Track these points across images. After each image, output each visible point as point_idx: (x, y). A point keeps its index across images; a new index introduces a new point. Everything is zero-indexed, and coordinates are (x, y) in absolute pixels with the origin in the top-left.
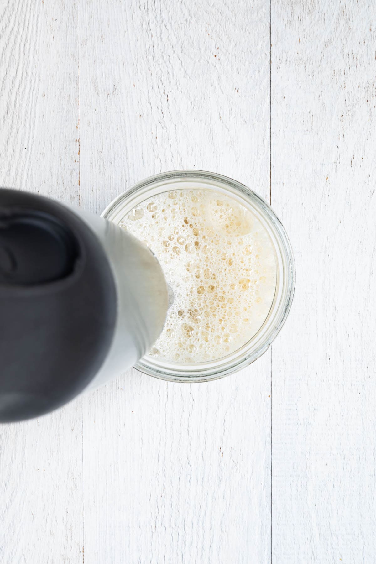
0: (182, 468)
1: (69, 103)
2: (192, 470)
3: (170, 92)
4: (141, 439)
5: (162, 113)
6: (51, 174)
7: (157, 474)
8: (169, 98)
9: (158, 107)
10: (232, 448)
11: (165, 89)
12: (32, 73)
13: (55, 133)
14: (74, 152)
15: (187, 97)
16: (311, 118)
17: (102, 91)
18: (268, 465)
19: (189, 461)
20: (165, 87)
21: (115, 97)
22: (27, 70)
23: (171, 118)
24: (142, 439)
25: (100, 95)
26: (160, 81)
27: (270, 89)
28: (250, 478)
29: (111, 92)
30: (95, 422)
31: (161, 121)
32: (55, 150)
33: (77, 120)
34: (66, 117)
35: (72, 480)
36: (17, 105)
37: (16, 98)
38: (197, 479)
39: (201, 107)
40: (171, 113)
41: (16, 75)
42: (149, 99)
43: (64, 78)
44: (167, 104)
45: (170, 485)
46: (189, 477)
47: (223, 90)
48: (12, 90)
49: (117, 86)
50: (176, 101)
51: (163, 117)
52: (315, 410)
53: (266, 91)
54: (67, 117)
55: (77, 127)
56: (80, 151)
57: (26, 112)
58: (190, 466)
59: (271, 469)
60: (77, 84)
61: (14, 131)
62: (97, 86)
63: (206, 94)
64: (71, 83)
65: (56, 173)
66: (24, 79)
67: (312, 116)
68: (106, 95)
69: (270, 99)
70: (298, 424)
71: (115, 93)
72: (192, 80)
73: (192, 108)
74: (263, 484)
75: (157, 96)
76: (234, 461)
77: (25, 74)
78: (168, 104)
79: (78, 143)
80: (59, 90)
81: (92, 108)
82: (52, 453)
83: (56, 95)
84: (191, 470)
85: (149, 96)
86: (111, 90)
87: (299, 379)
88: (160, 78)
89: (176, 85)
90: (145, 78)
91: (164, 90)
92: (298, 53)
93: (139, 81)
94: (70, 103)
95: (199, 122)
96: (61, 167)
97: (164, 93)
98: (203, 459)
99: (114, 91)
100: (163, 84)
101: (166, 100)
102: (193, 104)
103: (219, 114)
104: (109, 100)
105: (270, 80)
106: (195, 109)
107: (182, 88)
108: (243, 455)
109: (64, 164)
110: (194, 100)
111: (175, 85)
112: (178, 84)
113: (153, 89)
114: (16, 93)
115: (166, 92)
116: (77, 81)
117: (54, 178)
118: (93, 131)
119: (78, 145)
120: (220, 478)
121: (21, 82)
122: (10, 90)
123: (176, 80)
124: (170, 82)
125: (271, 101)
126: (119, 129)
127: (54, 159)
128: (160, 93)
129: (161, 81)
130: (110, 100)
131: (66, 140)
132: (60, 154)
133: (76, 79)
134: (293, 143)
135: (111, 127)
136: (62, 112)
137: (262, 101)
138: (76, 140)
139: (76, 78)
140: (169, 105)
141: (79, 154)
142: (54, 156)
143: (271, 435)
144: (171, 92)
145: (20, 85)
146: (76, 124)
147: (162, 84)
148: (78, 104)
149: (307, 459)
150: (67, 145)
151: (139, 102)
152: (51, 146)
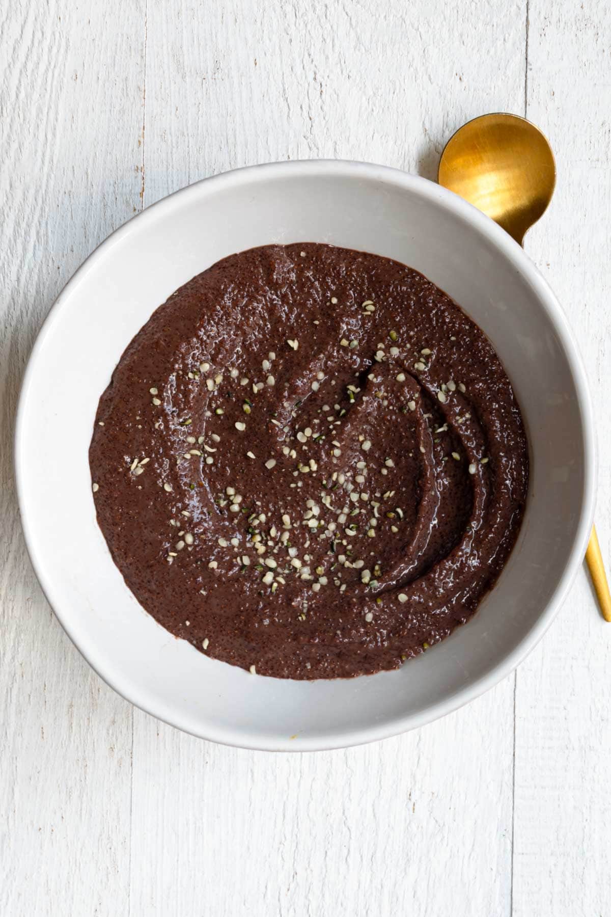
0: (330, 833)
1: (125, 95)
2: (352, 837)
3: (326, 78)
4: (249, 770)
5: (310, 119)
6: (85, 233)
7: (280, 843)
8: (324, 89)
9: (301, 107)
10: (433, 793)
11: (317, 72)
12: (54, 33)
13: (96, 153)
14: (133, 192)
15: (360, 89)
16: (607, 135)
17: (190, 71)
18: (506, 830)
19: (346, 819)
20: (316, 66)
21: (216, 84)
22: (43, 28)
23: (328, 129)
24: (251, 771)
25: (188, 79)
26: (306, 55)
27: (526, 76)
28: (469, 857)
29: (210, 73)
30: (158, 734)
31: (308, 134)
32: (94, 186)
33: (139, 129)
34: (119, 120)
35: (107, 851)
36: (22, 95)
37: (20, 82)
38: (361, 856)
39: (388, 107)
40: (327, 118)
41: (21, 36)
42: (284, 90)
43: (116, 45)
44: (320, 100)
45: (307, 866)
46: (345, 851)
47: (432, 77)
48: (12, 66)
49: (221, 62)
50: (338, 95)
51: (312, 126)
52: (602, 720)
53: (518, 80)
54: (121, 121)
55: (139, 142)
56: (143, 191)
57: (40, 110)
58: (349, 829)
59: (511, 839)
60: (142, 57)
61: (15, 146)
62: (181, 61)
63: (397, 83)
64: (131, 55)
65: (95, 233)
66: (36, 44)
67: (607, 131)
68: (199, 80)
69: (524, 96)
70: (567, 748)
71: (216, 75)
72: (370, 55)
73: (370, 110)
74: (494, 869)
75: (301, 85)
76: (436, 821)
77: (39, 35)
78: (323, 101)
79: (140, 174)
80: (105, 67)
81: (171, 106)
82: (70, 796)
83: (100, 78)
84: (350, 838)
85: (283, 84)
86: (209, 71)
87: (572, 658)
88: (308, 50)
89: (339, 65)
90: (277, 48)
91: (315, 73)
92: (582, 7)
93: (265, 54)
94: (127, 95)
95: (384, 137)
96: (105, 220)
97: (315, 79)
98: (374, 816)
99: (215, 74)
100: (312, 61)
101: (319, 92)
102: (371, 103)
103: (423, 123)
104: (204, 89)
105: (526, 59)
106: (375, 113)
107: (350, 72)
108: (455, 809)
109: (112, 215)
110: (374, 94)
111: (337, 64)
112: (342, 62)
113: (292, 69)
114: (21, 71)
115: (318, 77)
116: (142, 50)
117: (90, 241)
118: (172, 150)
119: (140, 178)
120: (407, 855)
121: (30, 50)
122: (9, 66)
123: (340, 53)
124: (327, 58)
125: (528, 101)
126: (223, 147)
127: (91, 204)
128: (306, 77)
129: (310, 55)
130: (207, 90)
131: (117, 168)
132: (104, 195)
133: (140, 48)
134: (570, 185)
135: (207, 144)
136: (111, 111)
137: (508, 100)
138: (137, 167)
139: (140, 44)
140: (324, 103)
141: (141, 195)
142: (92, 198)
143: (514, 770)
144: (328, 77)
145: (28, 55)
146: (137, 136)
147: (310, 61)
148: (142, 96)
149: (585, 820)
150: (119, 178)
151: (265, 95)
152: (87, 178)
